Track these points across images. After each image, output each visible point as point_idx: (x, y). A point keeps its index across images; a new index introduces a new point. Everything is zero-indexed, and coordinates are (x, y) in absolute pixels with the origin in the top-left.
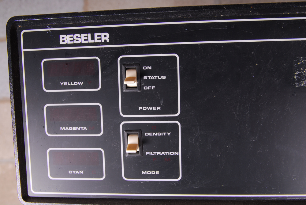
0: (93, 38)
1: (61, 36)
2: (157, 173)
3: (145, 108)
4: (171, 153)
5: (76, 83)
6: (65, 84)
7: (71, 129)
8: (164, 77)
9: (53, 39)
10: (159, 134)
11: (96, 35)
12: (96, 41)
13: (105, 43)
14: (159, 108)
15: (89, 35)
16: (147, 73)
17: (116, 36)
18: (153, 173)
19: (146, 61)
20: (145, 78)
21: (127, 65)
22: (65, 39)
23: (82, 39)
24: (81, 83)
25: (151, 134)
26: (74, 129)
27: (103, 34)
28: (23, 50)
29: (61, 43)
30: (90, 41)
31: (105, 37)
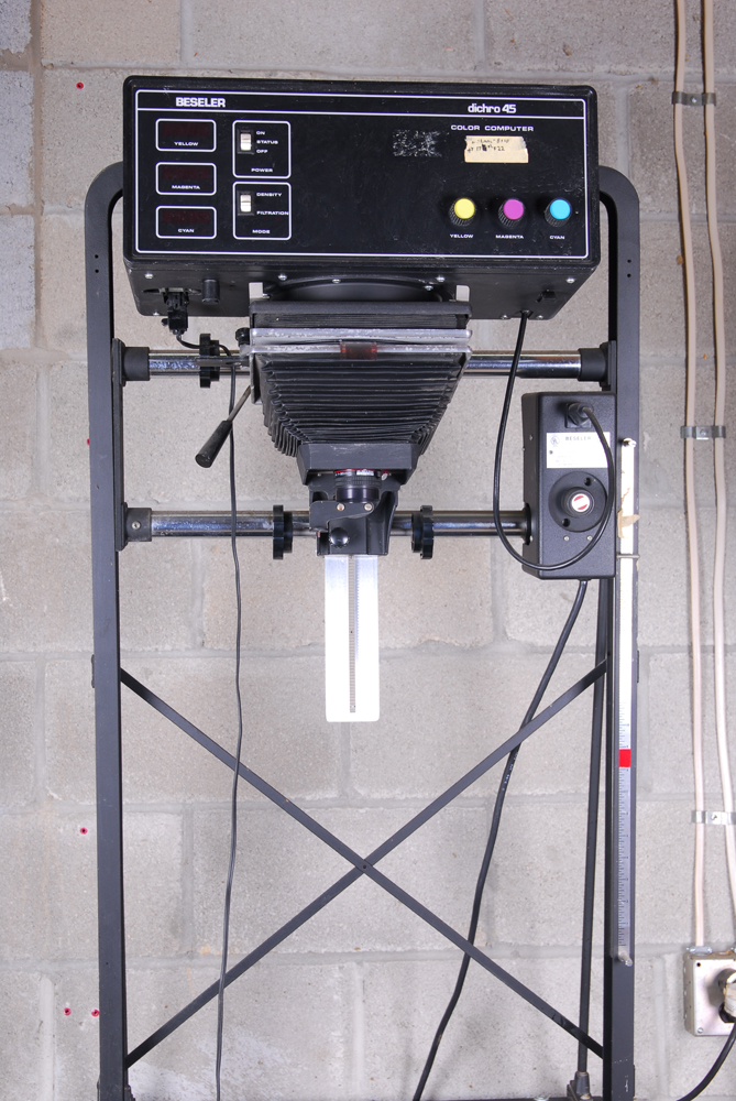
0: (209, 103)
1: (178, 99)
2: (268, 232)
3: (257, 170)
4: (282, 213)
5: (191, 144)
6: (180, 144)
7: (183, 187)
8: (276, 142)
9: (169, 101)
10: (271, 195)
11: (212, 100)
12: (212, 105)
13: (221, 108)
14: (271, 170)
15: (206, 99)
16: (261, 137)
17: (232, 102)
18: (264, 232)
19: (260, 127)
20: (258, 142)
21: (241, 129)
22: (181, 102)
23: (198, 102)
24: (196, 144)
25: (262, 195)
26: (187, 187)
27: (219, 100)
28: (137, 109)
29: (178, 105)
30: (207, 105)
31: (222, 102)
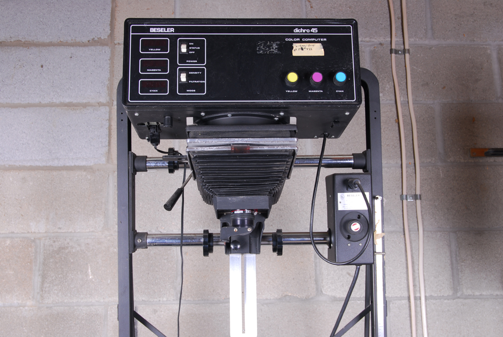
0: (166, 30)
1: (151, 29)
2: (194, 91)
3: (189, 61)
4: (201, 82)
5: (157, 50)
6: (151, 50)
7: (153, 70)
8: (199, 48)
9: (147, 30)
10: (196, 73)
11: (168, 29)
12: (168, 31)
13: (172, 32)
14: (196, 61)
15: (165, 29)
16: (191, 46)
17: (177, 30)
18: (192, 91)
19: (191, 41)
20: (190, 48)
21: (182, 42)
22: (153, 30)
23: (161, 30)
24: (159, 50)
25: (192, 73)
26: (154, 70)
27: (171, 29)
28: (131, 34)
29: (151, 31)
30: (165, 31)
31: (172, 30)
